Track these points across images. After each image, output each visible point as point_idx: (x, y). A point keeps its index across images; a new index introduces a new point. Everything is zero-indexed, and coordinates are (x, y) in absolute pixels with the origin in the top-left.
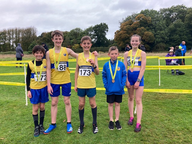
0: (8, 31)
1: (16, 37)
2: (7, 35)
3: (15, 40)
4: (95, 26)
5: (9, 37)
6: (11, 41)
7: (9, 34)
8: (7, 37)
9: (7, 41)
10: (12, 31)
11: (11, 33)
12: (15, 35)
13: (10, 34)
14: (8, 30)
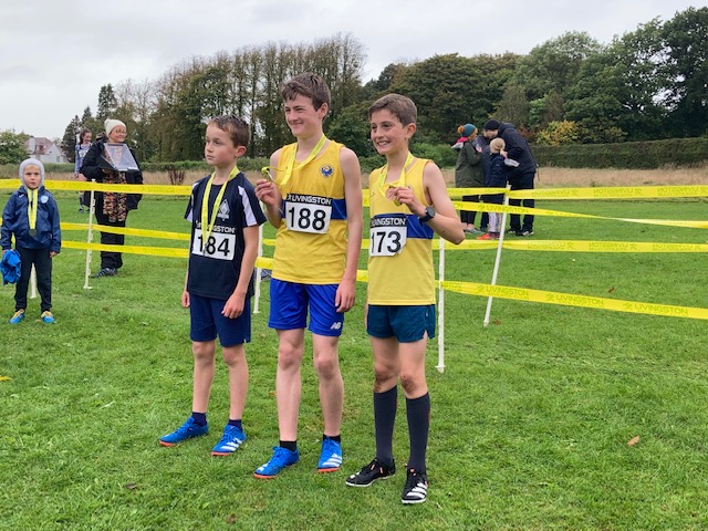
0: (234, 60)
1: (269, 88)
2: (230, 78)
3: (261, 103)
4: (678, 18)
5: (237, 88)
6: (247, 109)
7: (240, 75)
8: (229, 92)
9: (230, 110)
10: (254, 64)
11: (249, 70)
12: (264, 80)
13: (246, 75)
14: (238, 58)
